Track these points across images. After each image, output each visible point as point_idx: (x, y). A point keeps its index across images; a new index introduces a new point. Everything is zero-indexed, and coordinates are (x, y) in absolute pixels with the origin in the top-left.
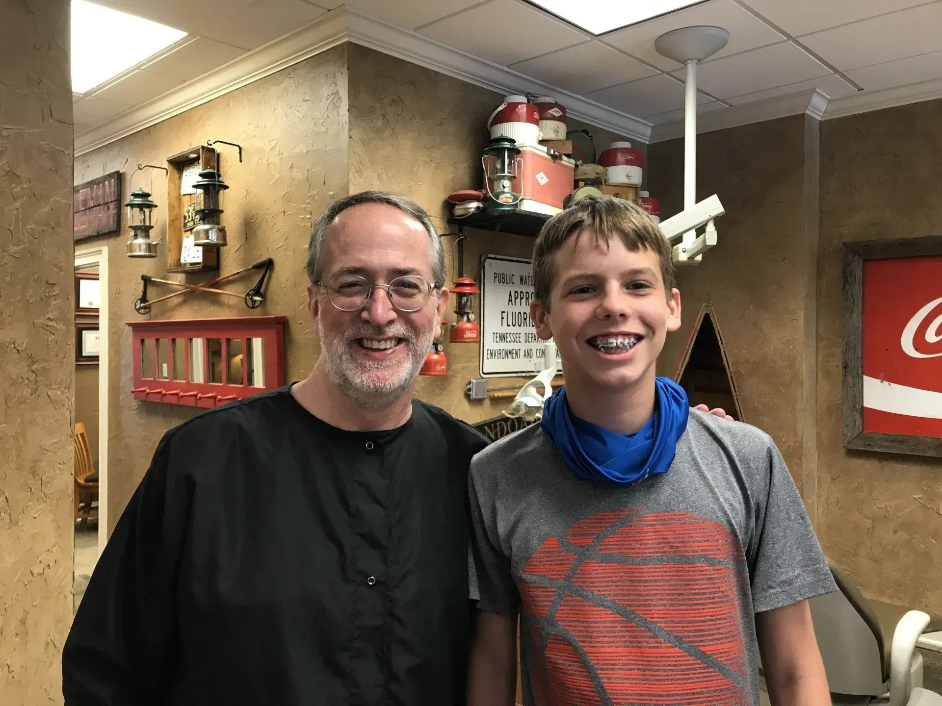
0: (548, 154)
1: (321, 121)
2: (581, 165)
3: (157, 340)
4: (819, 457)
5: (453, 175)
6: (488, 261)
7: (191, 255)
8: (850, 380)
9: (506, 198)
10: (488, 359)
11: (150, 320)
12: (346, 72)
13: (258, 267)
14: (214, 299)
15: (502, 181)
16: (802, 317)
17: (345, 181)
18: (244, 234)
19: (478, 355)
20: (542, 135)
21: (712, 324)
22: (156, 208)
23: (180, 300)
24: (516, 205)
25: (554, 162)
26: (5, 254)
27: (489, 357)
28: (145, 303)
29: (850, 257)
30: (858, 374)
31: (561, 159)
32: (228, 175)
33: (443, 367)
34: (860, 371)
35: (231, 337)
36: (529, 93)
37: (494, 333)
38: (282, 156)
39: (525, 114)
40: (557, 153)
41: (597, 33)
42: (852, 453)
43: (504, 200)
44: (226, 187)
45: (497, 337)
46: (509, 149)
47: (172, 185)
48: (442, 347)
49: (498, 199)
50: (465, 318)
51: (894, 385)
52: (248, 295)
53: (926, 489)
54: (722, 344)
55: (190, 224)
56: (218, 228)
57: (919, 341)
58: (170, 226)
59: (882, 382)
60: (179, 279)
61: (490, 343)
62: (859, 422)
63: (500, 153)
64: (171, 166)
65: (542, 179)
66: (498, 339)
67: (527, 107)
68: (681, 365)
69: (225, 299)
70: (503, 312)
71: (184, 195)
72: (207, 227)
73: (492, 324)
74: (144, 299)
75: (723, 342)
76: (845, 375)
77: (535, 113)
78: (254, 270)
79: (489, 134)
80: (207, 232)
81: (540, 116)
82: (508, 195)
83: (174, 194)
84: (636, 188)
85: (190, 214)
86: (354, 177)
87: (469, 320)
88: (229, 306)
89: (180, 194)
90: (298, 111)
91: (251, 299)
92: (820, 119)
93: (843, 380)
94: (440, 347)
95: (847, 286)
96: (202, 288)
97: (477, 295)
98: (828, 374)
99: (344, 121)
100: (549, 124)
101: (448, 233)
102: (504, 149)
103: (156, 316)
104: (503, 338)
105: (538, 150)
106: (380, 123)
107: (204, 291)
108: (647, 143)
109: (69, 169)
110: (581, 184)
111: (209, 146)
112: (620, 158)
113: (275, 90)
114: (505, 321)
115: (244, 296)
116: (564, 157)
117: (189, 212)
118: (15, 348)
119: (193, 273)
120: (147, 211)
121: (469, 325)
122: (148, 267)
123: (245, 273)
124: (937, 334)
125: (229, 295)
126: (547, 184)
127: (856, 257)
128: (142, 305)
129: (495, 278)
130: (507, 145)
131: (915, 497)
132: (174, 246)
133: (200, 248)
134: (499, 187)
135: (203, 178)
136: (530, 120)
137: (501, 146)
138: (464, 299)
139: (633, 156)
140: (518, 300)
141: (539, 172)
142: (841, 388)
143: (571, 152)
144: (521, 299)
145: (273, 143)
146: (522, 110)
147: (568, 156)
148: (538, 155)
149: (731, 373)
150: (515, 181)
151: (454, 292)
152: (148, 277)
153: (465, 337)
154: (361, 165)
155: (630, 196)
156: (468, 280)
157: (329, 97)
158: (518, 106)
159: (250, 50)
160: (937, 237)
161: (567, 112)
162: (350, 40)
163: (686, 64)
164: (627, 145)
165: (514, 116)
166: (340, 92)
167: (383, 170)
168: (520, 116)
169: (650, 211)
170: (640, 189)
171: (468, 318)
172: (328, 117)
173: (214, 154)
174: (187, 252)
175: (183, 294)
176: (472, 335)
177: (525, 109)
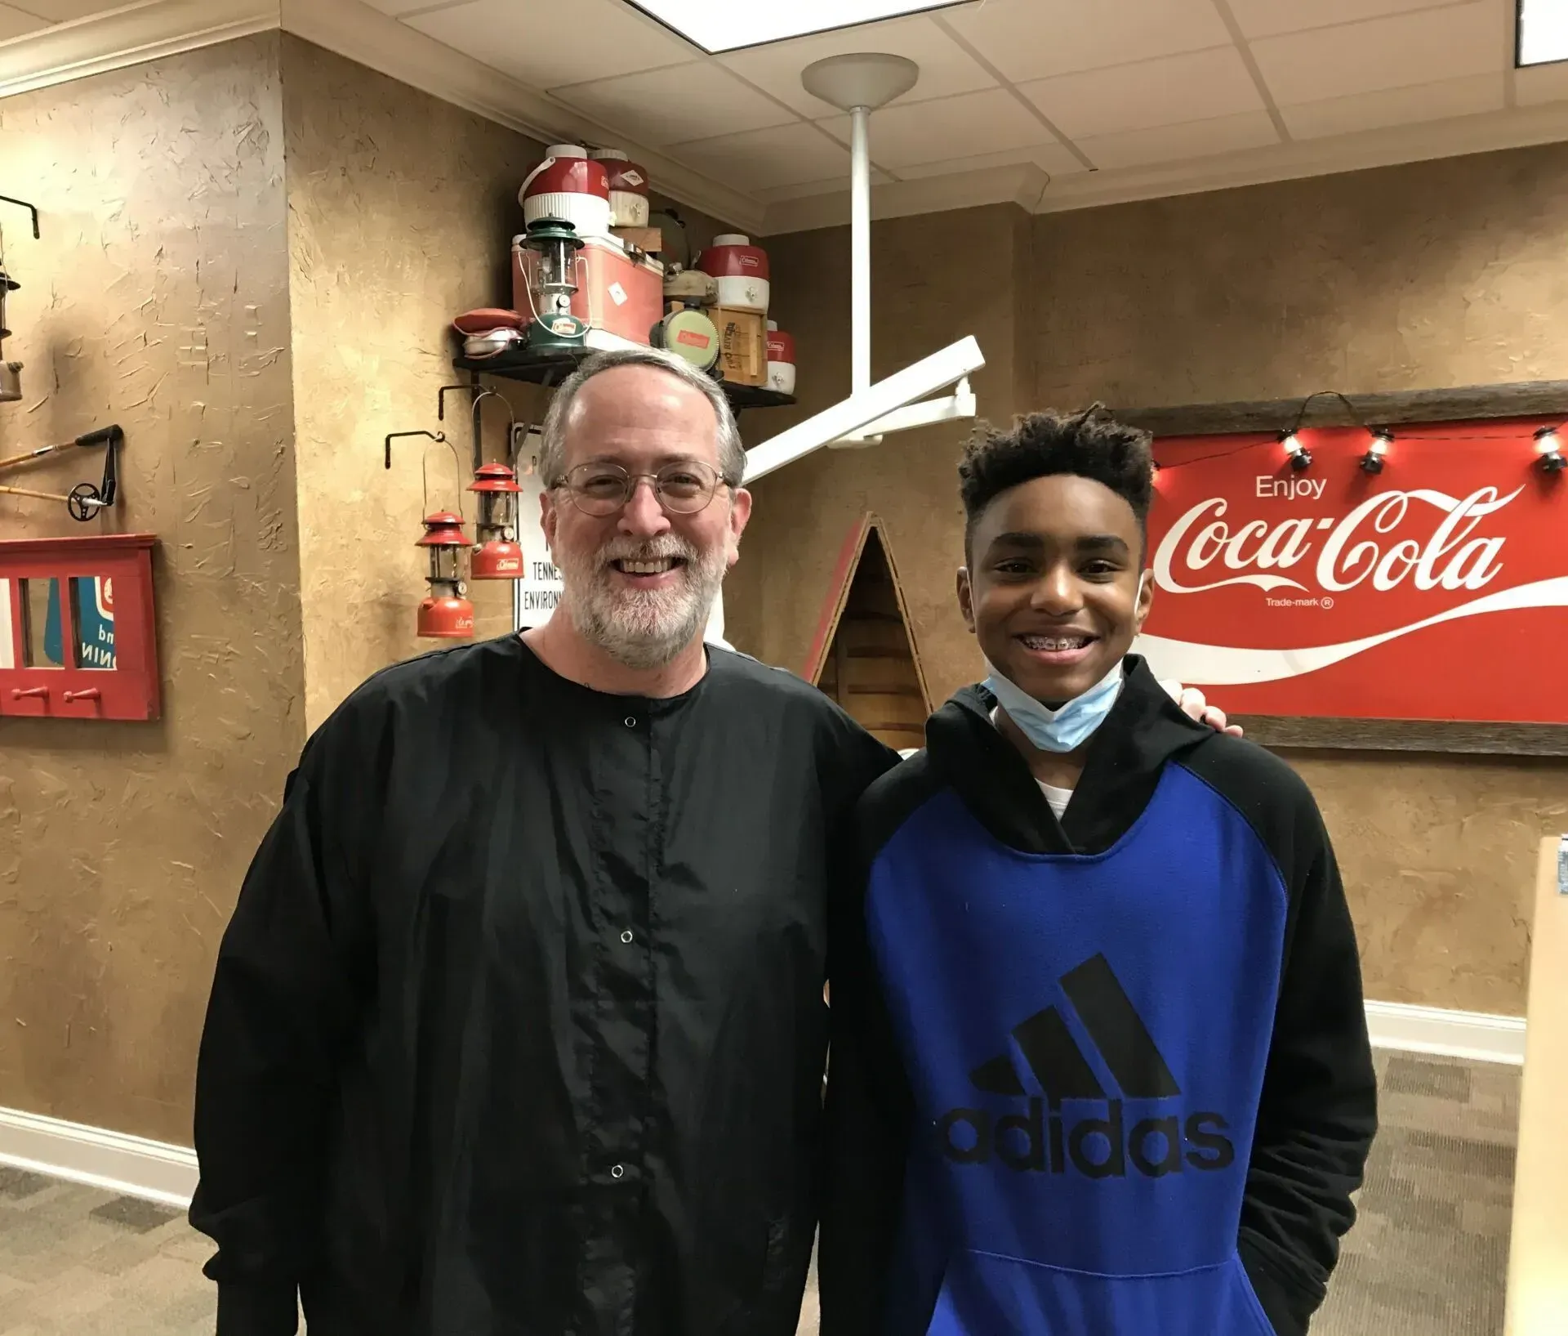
0: (625, 252)
1: (226, 172)
2: (680, 273)
5: (459, 280)
9: (562, 326)
10: (526, 608)
12: (277, 85)
15: (556, 297)
17: (282, 285)
18: (52, 378)
19: (511, 602)
20: (613, 214)
21: (880, 545)
24: (581, 339)
25: (634, 266)
27: (528, 606)
31: (644, 259)
33: (468, 622)
35: (24, 577)
36: (589, 144)
37: (535, 563)
38: (137, 233)
39: (586, 179)
40: (639, 251)
41: (713, 49)
43: (561, 329)
44: (14, 286)
45: (539, 570)
46: (565, 240)
48: (465, 588)
49: (550, 326)
50: (497, 535)
52: (74, 494)
54: (897, 577)
57: (1179, 569)
61: (528, 580)
63: (549, 246)
65: (619, 295)
66: (542, 573)
67: (588, 166)
68: (833, 613)
75: (898, 574)
77: (603, 178)
78: (78, 447)
79: (520, 212)
81: (609, 183)
82: (567, 321)
84: (761, 316)
86: (298, 279)
87: (504, 540)
90: (171, 150)
91: (80, 503)
92: (1034, 212)
94: (462, 587)
99: (276, 176)
100: (618, 196)
101: (453, 384)
102: (559, 239)
104: (547, 570)
105: (611, 243)
106: (338, 182)
108: (761, 235)
110: (677, 304)
112: (733, 262)
113: (111, 104)
115: (67, 498)
116: (648, 258)
121: (504, 549)
123: (58, 454)
124: (1203, 556)
125: (20, 494)
126: (625, 303)
134: (551, 306)
136: (594, 189)
137: (551, 234)
138: (494, 502)
139: (756, 261)
141: (612, 282)
143: (660, 250)
145: (115, 207)
147: (653, 255)
148: (608, 252)
149: (910, 625)
150: (577, 294)
151: (476, 491)
153: (498, 569)
154: (307, 259)
155: (753, 329)
156: (500, 469)
157: (240, 129)
158: (572, 165)
159: (56, 23)
160: (1202, 407)
161: (649, 178)
162: (285, 28)
163: (851, 115)
164: (743, 240)
165: (567, 181)
166: (264, 122)
167: (345, 269)
168: (576, 182)
169: (780, 356)
170: (765, 317)
171: (503, 536)
172: (240, 166)
176: (506, 566)
177: (586, 170)
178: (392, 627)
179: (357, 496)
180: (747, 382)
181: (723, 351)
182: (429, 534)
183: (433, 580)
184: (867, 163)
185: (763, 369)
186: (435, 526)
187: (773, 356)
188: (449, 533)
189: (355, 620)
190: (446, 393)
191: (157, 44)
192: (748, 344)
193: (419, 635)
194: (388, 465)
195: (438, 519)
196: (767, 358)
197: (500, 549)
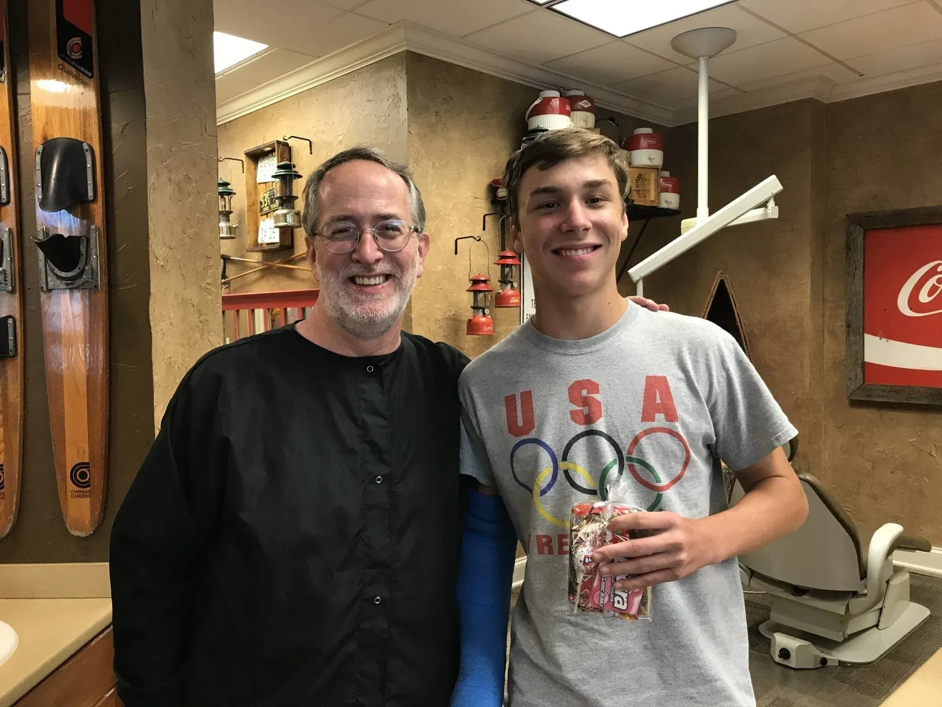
1: (383, 119)
3: (238, 311)
5: (495, 162)
7: (268, 235)
8: (852, 338)
11: (230, 293)
12: (404, 75)
14: (289, 274)
16: (809, 284)
19: (519, 318)
20: (572, 123)
21: (726, 289)
22: (234, 195)
23: (257, 275)
26: (185, 235)
28: (225, 279)
29: (853, 227)
30: (859, 333)
32: (300, 165)
33: (489, 328)
34: (861, 330)
36: (562, 89)
39: (558, 107)
41: (620, 35)
42: (855, 404)
44: (298, 176)
47: (249, 175)
50: (509, 286)
51: (892, 342)
53: (920, 433)
54: (736, 306)
55: (266, 209)
56: (295, 212)
57: (914, 302)
58: (248, 210)
59: (881, 339)
60: (257, 257)
61: (529, 309)
62: (860, 375)
64: (247, 159)
67: (560, 100)
69: (299, 274)
71: (260, 183)
72: (285, 211)
74: (224, 276)
75: (737, 305)
76: (848, 333)
77: (567, 106)
79: (527, 125)
80: (285, 215)
81: (572, 108)
83: (252, 182)
84: (658, 169)
85: (266, 200)
86: (413, 166)
88: (303, 280)
89: (256, 182)
90: (363, 110)
92: (826, 102)
93: (847, 337)
94: (487, 311)
95: (850, 253)
96: (277, 264)
97: (518, 266)
98: (833, 333)
99: (403, 119)
100: (579, 115)
101: (491, 213)
103: (236, 290)
106: (433, 119)
107: (279, 267)
108: (670, 126)
109: (216, 171)
111: (285, 141)
112: (643, 142)
113: (341, 91)
117: (265, 198)
118: (192, 303)
119: (270, 252)
120: (226, 197)
122: (226, 248)
124: (930, 295)
125: (303, 270)
127: (858, 228)
128: (223, 281)
131: (910, 440)
132: (252, 228)
133: (277, 230)
135: (280, 169)
136: (563, 112)
138: (507, 270)
139: (655, 141)
142: (845, 345)
145: (340, 138)
149: (743, 333)
151: (498, 264)
152: (227, 256)
153: (510, 302)
154: (418, 156)
155: (653, 176)
156: (510, 253)
157: (390, 98)
158: (552, 100)
159: (319, 57)
160: (928, 208)
161: (595, 102)
162: (408, 49)
163: (698, 61)
164: (648, 131)
165: (549, 108)
166: (400, 95)
167: (437, 160)
168: (553, 109)
169: (670, 189)
171: (512, 286)
172: (389, 115)
173: (286, 147)
174: (264, 232)
175: (261, 270)
176: (514, 300)
177: (558, 102)
178: (456, 331)
179: (440, 268)
180: (648, 204)
181: (634, 188)
182: (472, 286)
183: (474, 308)
185: (658, 197)
186: (476, 282)
187: (665, 190)
188: (483, 285)
189: (438, 327)
190: (486, 217)
191: (361, 61)
192: (649, 185)
193: (468, 334)
194: (456, 253)
195: (477, 278)
196: (660, 191)
197: (511, 292)
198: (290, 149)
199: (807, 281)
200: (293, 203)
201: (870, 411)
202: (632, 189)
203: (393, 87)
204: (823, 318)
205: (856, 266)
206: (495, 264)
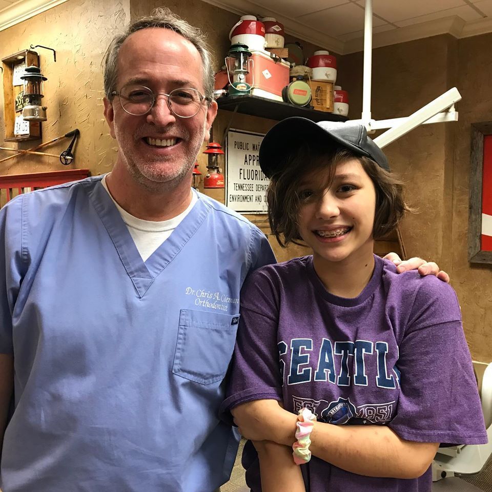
0: (271, 57)
1: (112, 31)
2: (295, 66)
4: (452, 270)
6: (230, 133)
7: (22, 129)
8: (474, 217)
9: (242, 87)
13: (69, 136)
14: (38, 159)
15: (239, 75)
16: (443, 175)
18: (59, 112)
19: (224, 197)
20: (266, 42)
23: (15, 161)
24: (249, 92)
25: (275, 63)
27: (231, 200)
29: (476, 133)
30: (478, 212)
31: (280, 61)
32: (46, 70)
34: (480, 210)
36: (258, 15)
37: (235, 184)
38: (84, 57)
40: (277, 57)
42: (474, 266)
43: (240, 88)
44: (45, 79)
46: (244, 52)
47: (7, 80)
49: (236, 87)
50: (216, 171)
52: (62, 155)
55: (20, 107)
56: (41, 108)
58: (6, 108)
60: (13, 146)
61: (232, 191)
62: (478, 244)
63: (237, 55)
64: (5, 65)
65: (267, 74)
66: (237, 188)
67: (257, 24)
69: (46, 159)
70: (241, 169)
71: (15, 86)
72: (33, 107)
73: (233, 177)
76: (471, 213)
77: (262, 28)
78: (66, 138)
79: (231, 42)
80: (33, 112)
81: (265, 31)
82: (244, 85)
83: (8, 84)
84: (332, 83)
85: (20, 99)
87: (218, 173)
88: (49, 164)
89: (12, 83)
90: (95, 24)
91: (64, 158)
92: (458, 38)
93: (469, 216)
95: (473, 153)
96: (29, 152)
97: (223, 156)
98: (459, 213)
100: (271, 36)
102: (241, 52)
104: (241, 187)
105: (265, 54)
107: (32, 155)
108: (342, 54)
110: (295, 79)
111: (32, 50)
112: (321, 62)
114: (242, 175)
115: (59, 156)
116: (282, 60)
119: (23, 142)
123: (60, 140)
125: (49, 156)
126: (271, 78)
127: (480, 133)
129: (235, 145)
130: (243, 49)
132: (9, 122)
133: (28, 122)
134: (237, 79)
135: (28, 72)
136: (259, 32)
137: (239, 50)
138: (213, 158)
139: (330, 61)
140: (251, 161)
141: (264, 70)
142: (468, 222)
143: (287, 57)
144: (254, 160)
145: (78, 48)
146: (253, 25)
147: (285, 59)
148: (264, 58)
150: (248, 75)
151: (207, 153)
153: (217, 184)
155: (328, 89)
156: (216, 145)
157: (116, 13)
158: (250, 23)
161: (285, 29)
164: (326, 53)
165: (248, 30)
166: (124, 10)
168: (251, 29)
169: (342, 100)
170: (334, 84)
171: (218, 171)
172: (116, 28)
173: (36, 56)
174: (18, 126)
175: (17, 157)
176: (220, 183)
177: (255, 26)
180: (325, 110)
181: (314, 97)
184: (372, 14)
185: (332, 106)
187: (338, 100)
192: (326, 95)
196: (333, 100)
197: (216, 176)
198: (39, 56)
199: (442, 173)
200: (40, 100)
201: (485, 271)
202: (313, 98)
203: (120, 5)
204: (452, 201)
205: (477, 163)
206: (204, 153)
